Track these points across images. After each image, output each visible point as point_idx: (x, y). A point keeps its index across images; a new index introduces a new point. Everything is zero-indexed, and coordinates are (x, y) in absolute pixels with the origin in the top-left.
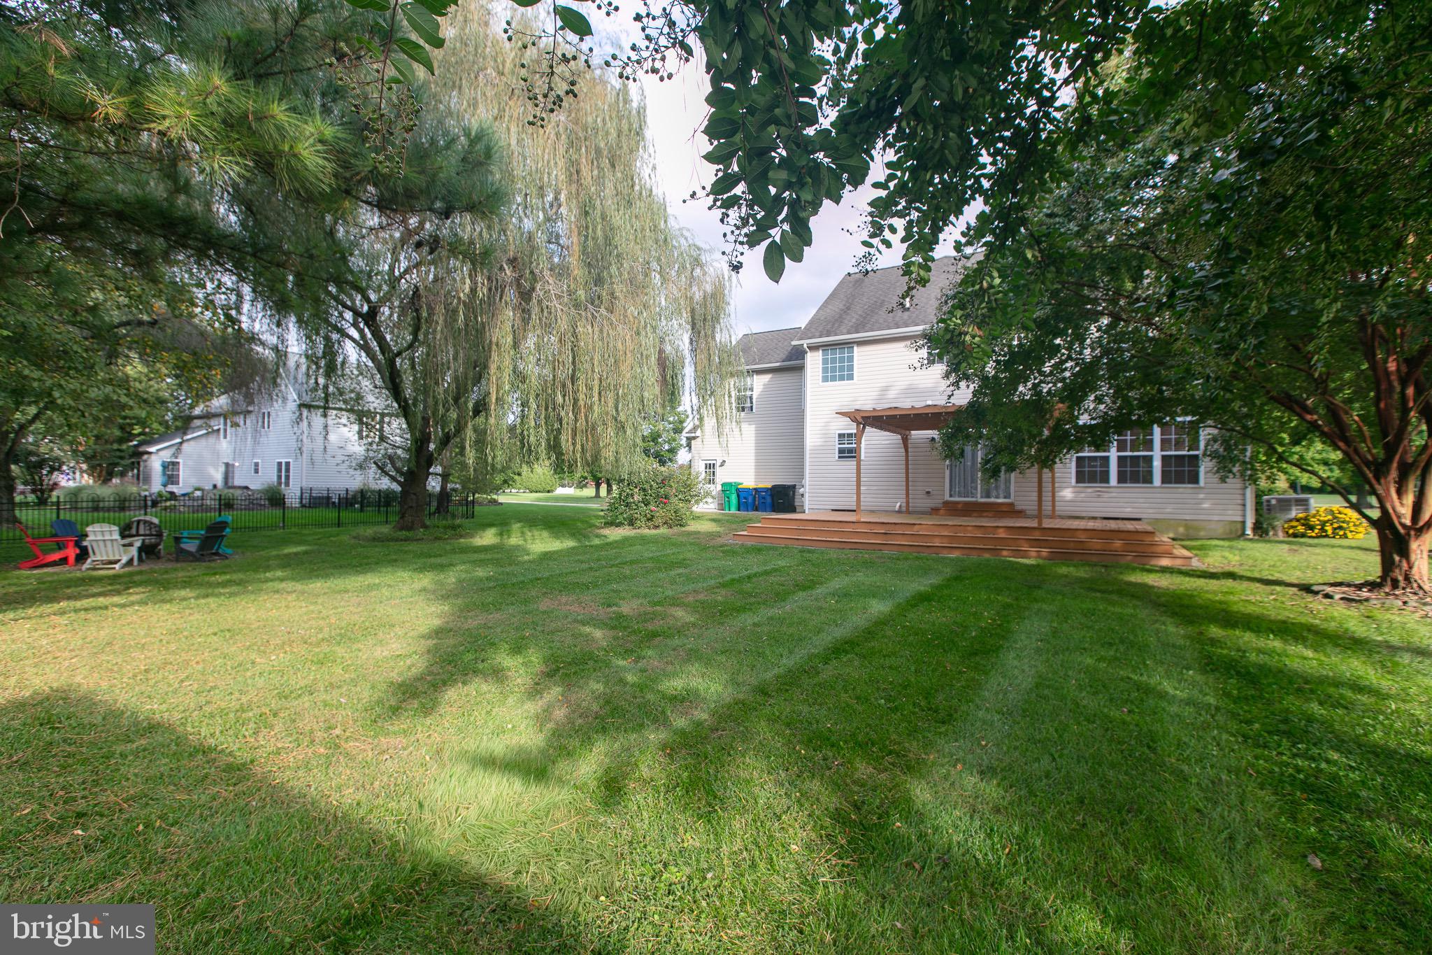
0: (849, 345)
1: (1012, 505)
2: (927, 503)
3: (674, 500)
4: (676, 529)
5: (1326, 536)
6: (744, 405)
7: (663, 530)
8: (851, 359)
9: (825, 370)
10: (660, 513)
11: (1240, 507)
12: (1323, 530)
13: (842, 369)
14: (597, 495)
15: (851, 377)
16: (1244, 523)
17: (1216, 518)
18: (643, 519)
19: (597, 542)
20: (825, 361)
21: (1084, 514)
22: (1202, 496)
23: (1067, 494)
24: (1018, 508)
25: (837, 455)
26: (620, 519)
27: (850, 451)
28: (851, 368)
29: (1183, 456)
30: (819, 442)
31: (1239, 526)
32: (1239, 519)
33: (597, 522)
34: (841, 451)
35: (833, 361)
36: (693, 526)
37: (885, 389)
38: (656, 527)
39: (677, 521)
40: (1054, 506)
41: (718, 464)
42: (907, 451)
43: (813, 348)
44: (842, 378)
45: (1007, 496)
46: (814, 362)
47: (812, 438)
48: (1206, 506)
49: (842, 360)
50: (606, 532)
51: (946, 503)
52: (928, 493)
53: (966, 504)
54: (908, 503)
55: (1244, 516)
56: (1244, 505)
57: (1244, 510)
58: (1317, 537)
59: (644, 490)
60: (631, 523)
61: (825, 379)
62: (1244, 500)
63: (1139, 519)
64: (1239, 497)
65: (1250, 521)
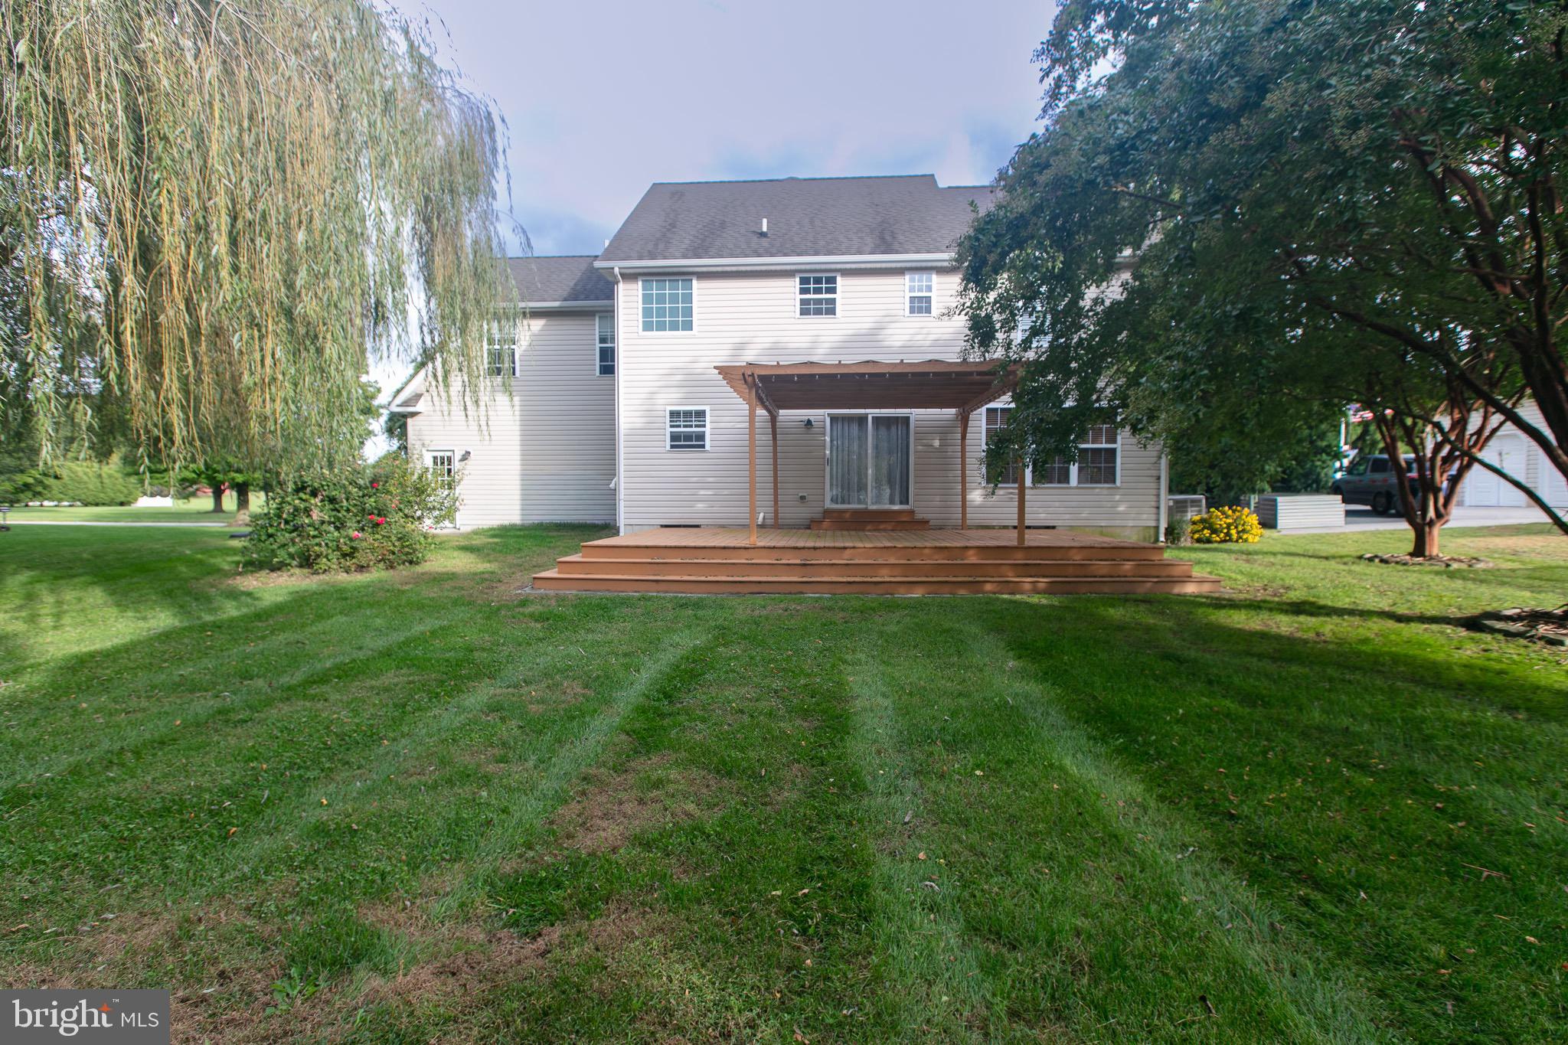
0: (685, 276)
1: (912, 512)
2: (803, 513)
3: (396, 517)
4: (404, 571)
5: (1231, 540)
6: (500, 365)
7: (377, 575)
8: (688, 298)
9: (647, 312)
10: (367, 540)
11: (1154, 510)
12: (1228, 534)
13: (674, 312)
14: (218, 508)
15: (688, 326)
16: (1157, 528)
17: (1131, 523)
18: (334, 556)
19: (231, 610)
20: (647, 299)
21: (995, 523)
22: (1117, 497)
23: (976, 496)
24: (919, 516)
25: (668, 443)
26: (282, 555)
27: (688, 437)
28: (689, 312)
29: (1100, 450)
30: (639, 422)
31: (1152, 532)
32: (1153, 524)
33: (224, 563)
34: (675, 437)
35: (661, 299)
36: (437, 563)
37: (741, 347)
38: (361, 568)
39: (407, 553)
40: (964, 513)
41: (458, 457)
42: (775, 439)
43: (630, 276)
44: (674, 327)
45: (905, 500)
46: (629, 299)
47: (629, 414)
48: (1121, 509)
49: (674, 299)
50: (250, 582)
51: (827, 513)
52: (803, 498)
53: (856, 512)
54: (776, 512)
55: (1158, 520)
56: (1158, 508)
57: (1158, 514)
58: (1222, 541)
59: (332, 500)
60: (307, 561)
61: (648, 327)
62: (1159, 501)
63: (1054, 527)
64: (1154, 498)
65: (1163, 525)
